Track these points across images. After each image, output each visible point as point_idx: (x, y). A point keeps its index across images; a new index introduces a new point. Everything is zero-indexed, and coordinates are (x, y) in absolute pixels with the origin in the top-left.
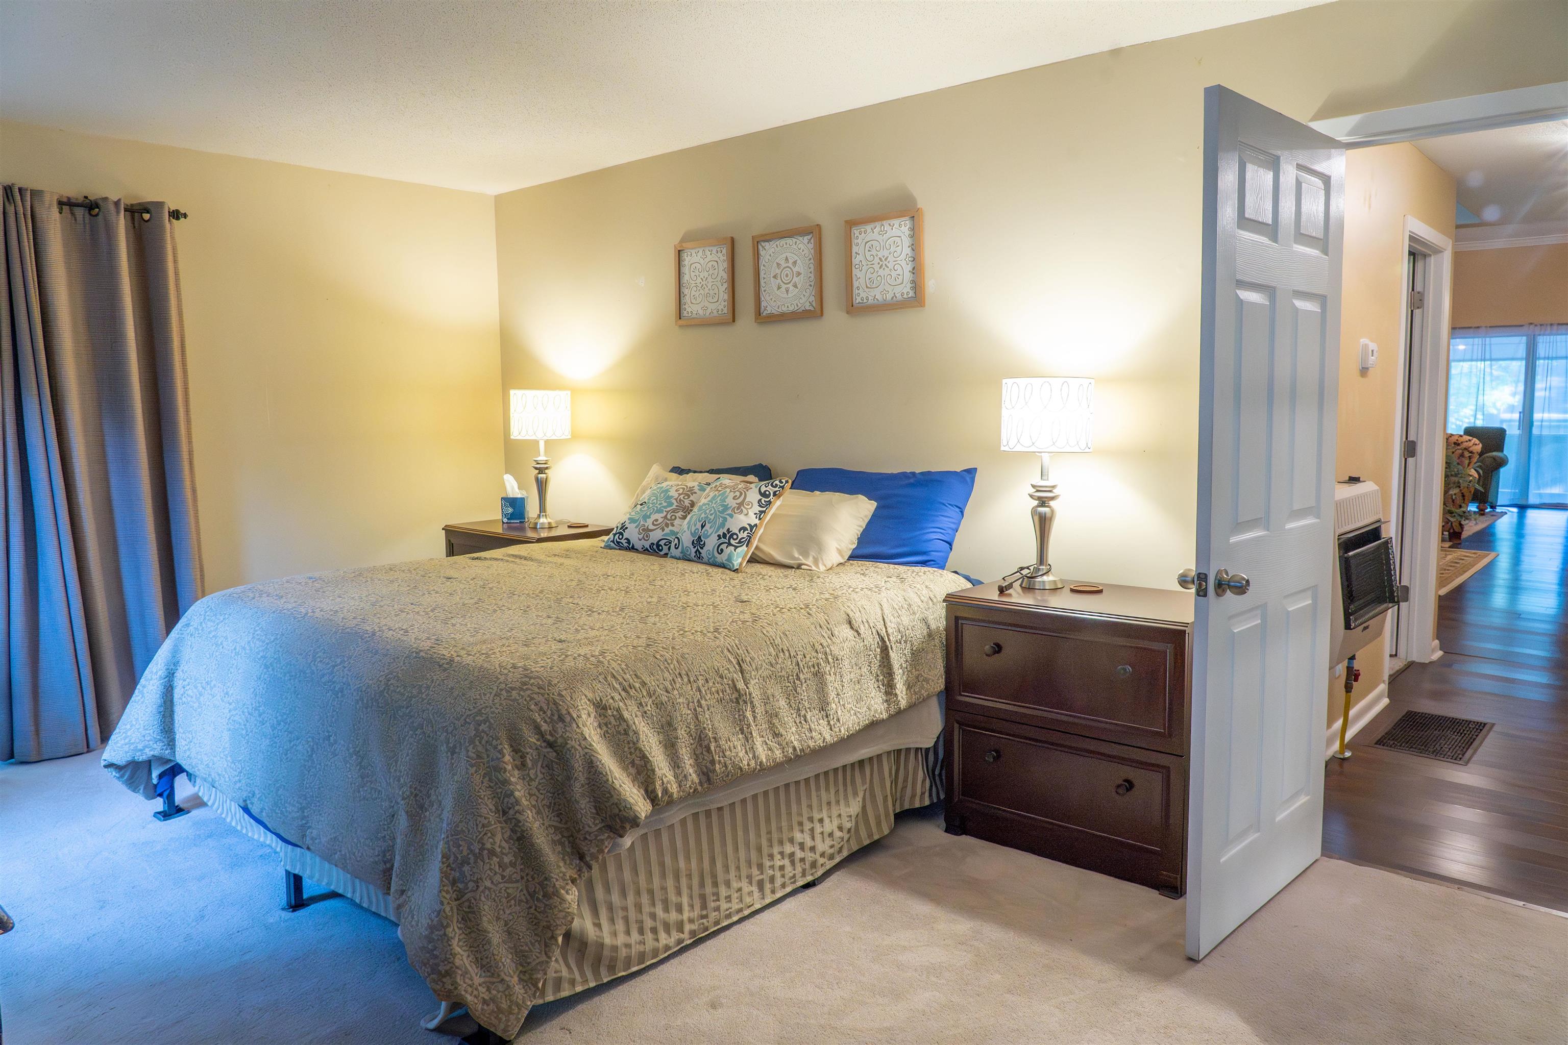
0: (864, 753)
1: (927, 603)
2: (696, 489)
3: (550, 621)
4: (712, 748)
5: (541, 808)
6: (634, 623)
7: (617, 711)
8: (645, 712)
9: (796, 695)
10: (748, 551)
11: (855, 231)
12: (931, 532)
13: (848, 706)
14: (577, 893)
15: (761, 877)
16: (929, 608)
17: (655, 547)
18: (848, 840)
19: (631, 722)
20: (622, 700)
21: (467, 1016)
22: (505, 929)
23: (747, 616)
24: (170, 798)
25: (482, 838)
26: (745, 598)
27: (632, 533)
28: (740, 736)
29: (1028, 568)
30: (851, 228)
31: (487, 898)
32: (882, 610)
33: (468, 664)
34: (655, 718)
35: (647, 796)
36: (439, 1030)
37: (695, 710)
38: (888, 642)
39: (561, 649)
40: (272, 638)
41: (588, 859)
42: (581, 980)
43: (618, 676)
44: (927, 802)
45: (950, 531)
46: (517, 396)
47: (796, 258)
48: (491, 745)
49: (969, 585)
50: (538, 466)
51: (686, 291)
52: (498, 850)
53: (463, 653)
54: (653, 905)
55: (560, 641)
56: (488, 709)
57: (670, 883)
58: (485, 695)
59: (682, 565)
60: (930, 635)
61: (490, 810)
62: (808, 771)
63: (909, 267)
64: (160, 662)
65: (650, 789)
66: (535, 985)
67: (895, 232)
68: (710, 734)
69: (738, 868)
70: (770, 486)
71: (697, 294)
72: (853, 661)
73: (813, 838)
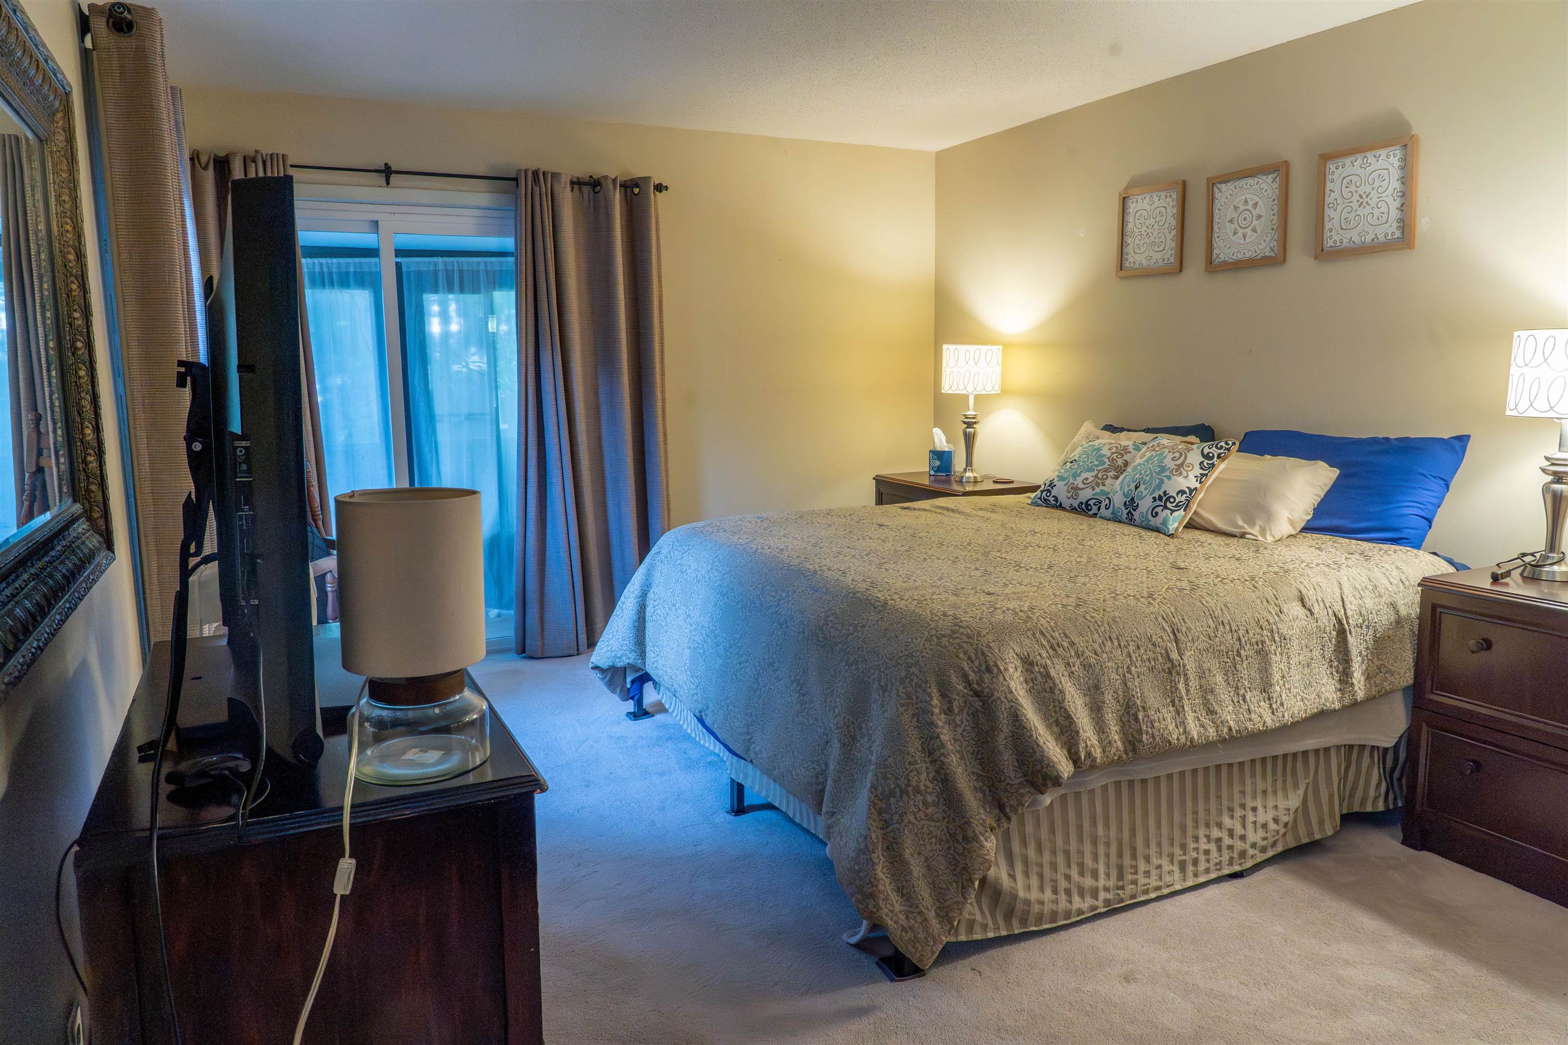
0: (1310, 743)
1: (1397, 585)
2: (1131, 448)
3: (978, 573)
4: (1140, 717)
5: (965, 753)
6: (1063, 582)
7: (1044, 668)
8: (1072, 673)
9: (1235, 672)
10: (1185, 516)
11: (1331, 166)
12: (1409, 506)
13: (1294, 691)
14: (995, 842)
15: (1183, 858)
16: (1399, 592)
17: (1083, 506)
18: (1284, 834)
19: (1057, 681)
20: (1050, 657)
21: (886, 939)
22: (926, 864)
23: (1185, 584)
24: (639, 703)
25: (908, 775)
26: (1182, 565)
27: (1061, 491)
28: (1171, 708)
29: (1532, 555)
30: (1325, 162)
31: (910, 832)
32: (1341, 589)
33: (901, 608)
34: (1082, 680)
35: (1070, 757)
36: (858, 946)
37: (1124, 676)
38: (1346, 625)
39: (990, 602)
40: (728, 570)
41: (1008, 810)
42: (992, 926)
43: (1047, 634)
44: (1381, 807)
45: (1430, 506)
46: (950, 352)
47: (1257, 199)
48: (920, 687)
49: (1452, 570)
50: (967, 420)
51: (1129, 240)
52: (922, 788)
53: (896, 597)
54: (1069, 866)
55: (989, 594)
56: (918, 653)
57: (1087, 848)
58: (916, 639)
59: (1112, 526)
60: (1399, 622)
61: (917, 749)
62: (1244, 755)
63: (1397, 204)
64: (636, 582)
65: (1073, 751)
66: (951, 922)
67: (1381, 163)
68: (1139, 702)
69: (1159, 845)
70: (1214, 448)
71: (1141, 242)
72: (1302, 642)
73: (1244, 827)
